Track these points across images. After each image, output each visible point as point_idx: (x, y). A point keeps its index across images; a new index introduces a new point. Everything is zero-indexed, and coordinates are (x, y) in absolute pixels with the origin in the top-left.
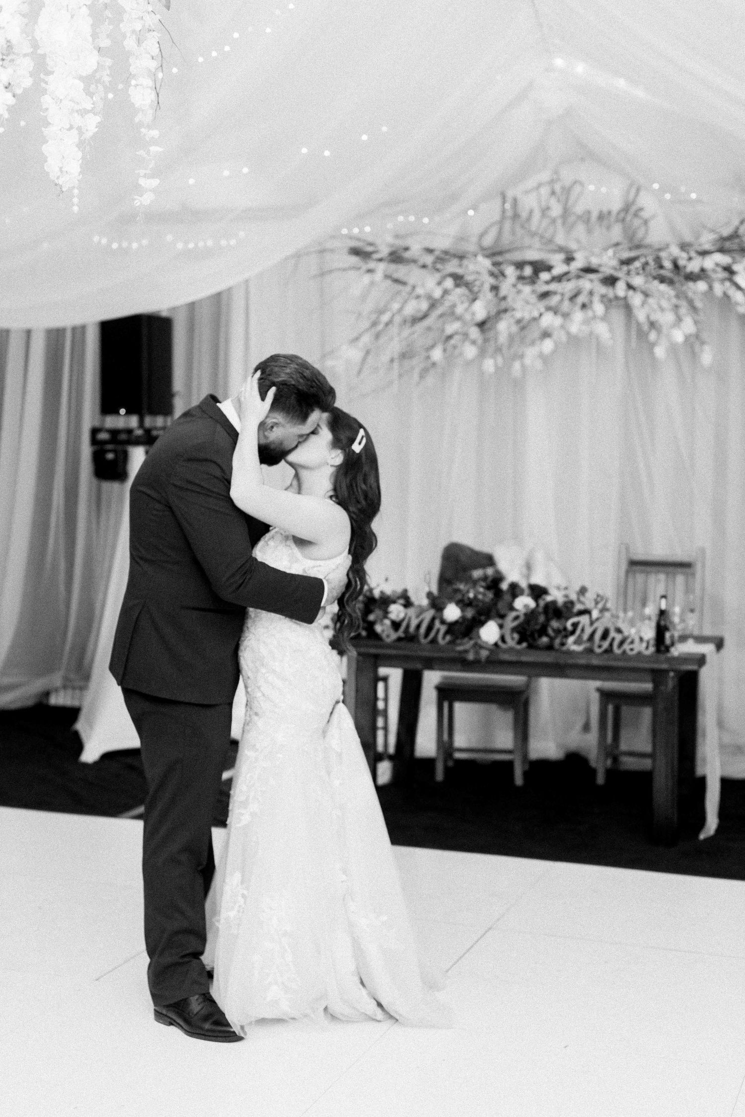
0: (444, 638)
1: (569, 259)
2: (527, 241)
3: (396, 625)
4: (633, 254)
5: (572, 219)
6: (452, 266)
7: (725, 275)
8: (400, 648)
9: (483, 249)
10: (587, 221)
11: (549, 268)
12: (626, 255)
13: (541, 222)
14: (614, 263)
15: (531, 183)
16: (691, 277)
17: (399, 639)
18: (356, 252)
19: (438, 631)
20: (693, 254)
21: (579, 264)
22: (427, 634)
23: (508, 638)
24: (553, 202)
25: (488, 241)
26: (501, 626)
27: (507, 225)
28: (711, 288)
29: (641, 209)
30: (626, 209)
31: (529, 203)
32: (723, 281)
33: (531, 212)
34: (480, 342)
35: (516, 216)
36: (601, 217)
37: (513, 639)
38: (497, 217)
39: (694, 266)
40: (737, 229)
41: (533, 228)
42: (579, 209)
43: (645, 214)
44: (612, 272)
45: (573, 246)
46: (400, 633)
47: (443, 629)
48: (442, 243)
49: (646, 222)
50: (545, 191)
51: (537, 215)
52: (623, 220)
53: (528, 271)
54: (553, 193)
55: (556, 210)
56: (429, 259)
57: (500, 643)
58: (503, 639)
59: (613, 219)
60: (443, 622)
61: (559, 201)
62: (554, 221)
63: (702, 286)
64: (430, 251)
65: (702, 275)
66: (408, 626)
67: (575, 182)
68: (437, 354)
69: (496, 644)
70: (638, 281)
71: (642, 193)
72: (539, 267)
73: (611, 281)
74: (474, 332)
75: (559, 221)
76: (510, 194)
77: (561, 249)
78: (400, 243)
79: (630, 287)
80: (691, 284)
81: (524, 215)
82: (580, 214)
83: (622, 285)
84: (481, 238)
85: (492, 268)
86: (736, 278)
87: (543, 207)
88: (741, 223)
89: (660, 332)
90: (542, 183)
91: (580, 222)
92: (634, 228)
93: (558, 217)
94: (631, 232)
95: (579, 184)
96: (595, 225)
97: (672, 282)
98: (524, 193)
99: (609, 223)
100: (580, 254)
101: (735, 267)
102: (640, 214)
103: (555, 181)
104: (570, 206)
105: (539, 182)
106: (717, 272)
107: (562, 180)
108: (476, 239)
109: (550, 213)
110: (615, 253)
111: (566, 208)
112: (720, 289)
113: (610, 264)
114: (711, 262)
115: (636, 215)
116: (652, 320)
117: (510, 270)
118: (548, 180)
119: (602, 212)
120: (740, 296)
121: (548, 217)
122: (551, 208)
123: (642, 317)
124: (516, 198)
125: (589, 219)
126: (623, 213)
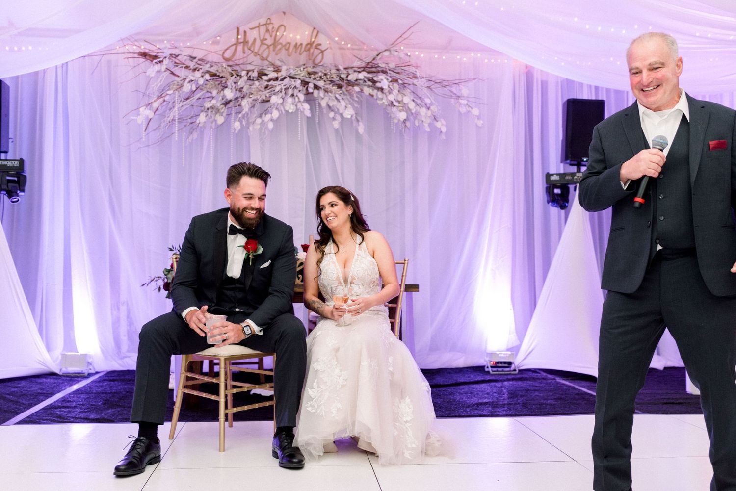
1: (278, 70)
2: (252, 58)
5: (279, 46)
6: (207, 68)
7: (370, 83)
9: (227, 60)
10: (287, 50)
11: (267, 74)
12: (310, 70)
13: (260, 46)
14: (304, 73)
15: (254, 24)
16: (350, 84)
18: (143, 55)
20: (350, 72)
21: (283, 73)
24: (267, 36)
25: (228, 55)
27: (240, 48)
28: (362, 90)
29: (320, 45)
30: (311, 44)
31: (252, 35)
32: (369, 86)
33: (255, 40)
34: (225, 114)
35: (245, 42)
36: (296, 47)
38: (233, 42)
39: (352, 77)
40: (374, 59)
41: (256, 51)
42: (283, 41)
43: (323, 48)
44: (304, 78)
45: (278, 63)
48: (199, 54)
49: (322, 52)
50: (263, 29)
51: (258, 42)
52: (309, 50)
53: (255, 74)
54: (268, 31)
55: (269, 41)
56: (190, 63)
59: (303, 49)
61: (271, 36)
62: (268, 47)
63: (357, 89)
64: (193, 58)
65: (356, 83)
67: (281, 26)
70: (321, 84)
71: (320, 35)
72: (261, 73)
73: (305, 83)
74: (222, 108)
75: (271, 48)
76: (242, 29)
77: (272, 64)
78: (175, 51)
79: (316, 87)
80: (350, 87)
81: (251, 42)
82: (284, 44)
83: (311, 85)
84: (224, 53)
85: (233, 72)
86: (378, 85)
87: (261, 38)
88: (378, 55)
89: (336, 112)
90: (261, 24)
91: (283, 49)
92: (315, 55)
93: (271, 45)
94: (313, 57)
95: (283, 27)
96: (292, 51)
97: (340, 87)
98: (251, 29)
99: (300, 51)
100: (284, 68)
101: (375, 79)
102: (319, 47)
103: (269, 24)
104: (277, 40)
105: (259, 23)
106: (365, 82)
107: (272, 24)
108: (221, 53)
109: (265, 42)
110: (304, 68)
111: (275, 40)
112: (367, 91)
113: (302, 75)
114: (362, 76)
115: (316, 48)
116: (331, 105)
117: (244, 73)
118: (265, 23)
119: (296, 44)
120: (380, 94)
121: (265, 44)
122: (266, 39)
123: (323, 103)
124: (245, 32)
125: (289, 47)
126: (309, 46)
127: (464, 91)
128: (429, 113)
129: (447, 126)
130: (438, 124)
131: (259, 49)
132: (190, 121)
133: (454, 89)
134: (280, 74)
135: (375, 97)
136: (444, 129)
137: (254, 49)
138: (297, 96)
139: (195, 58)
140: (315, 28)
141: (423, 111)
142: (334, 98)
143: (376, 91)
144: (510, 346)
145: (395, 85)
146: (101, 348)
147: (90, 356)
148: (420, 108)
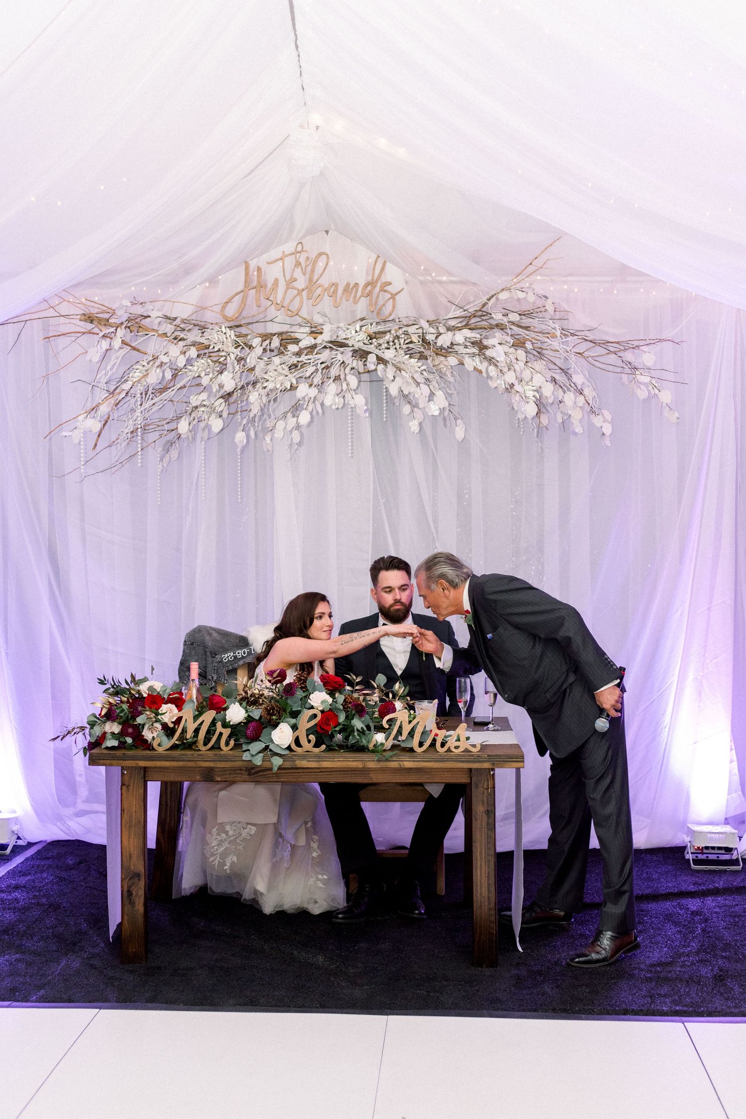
0: (227, 744)
2: (272, 312)
3: (169, 731)
4: (381, 328)
5: (319, 291)
6: (194, 336)
7: (476, 350)
8: (173, 759)
9: (226, 319)
10: (333, 295)
11: (296, 341)
12: (373, 329)
13: (286, 292)
14: (362, 336)
15: (275, 253)
16: (440, 352)
17: (174, 747)
18: (90, 319)
19: (221, 734)
20: (442, 329)
21: (326, 337)
22: (207, 740)
23: (303, 741)
24: (298, 273)
25: (231, 311)
26: (294, 728)
27: (251, 295)
28: (462, 364)
29: (389, 284)
30: (372, 283)
31: (273, 273)
32: (474, 356)
33: (276, 281)
34: (225, 414)
35: (261, 286)
36: (347, 289)
37: (309, 741)
38: (241, 287)
39: (445, 340)
40: (484, 305)
41: (279, 300)
42: (325, 281)
43: (393, 289)
44: (361, 345)
45: (318, 319)
46: (175, 740)
47: (227, 732)
48: (182, 311)
49: (393, 296)
50: (289, 262)
51: (282, 286)
52: (370, 294)
53: (276, 342)
54: (298, 264)
55: (301, 283)
56: (169, 328)
57: (294, 747)
58: (297, 741)
59: (359, 293)
60: (225, 725)
61: (304, 274)
62: (300, 292)
63: (452, 361)
64: (169, 319)
65: (451, 350)
66: (184, 731)
67: (321, 254)
68: (183, 426)
69: (289, 748)
70: (388, 355)
71: (388, 267)
72: (287, 339)
73: (362, 354)
74: (220, 405)
75: (305, 293)
76: (253, 264)
77: (308, 322)
78: (138, 310)
79: (380, 360)
80: (441, 359)
81: (270, 285)
82: (326, 286)
83: (372, 358)
84: (224, 308)
85: (237, 339)
86: (488, 353)
87: (288, 278)
88: (489, 300)
89: (414, 406)
90: (286, 254)
91: (326, 297)
92: (381, 302)
93: (303, 290)
94: (378, 307)
95: (324, 256)
96: (341, 298)
97: (422, 357)
98: (269, 263)
99: (355, 297)
100: (327, 329)
101: (485, 342)
102: (387, 288)
103: (299, 252)
104: (315, 279)
105: (283, 252)
106: (466, 347)
107: (306, 251)
108: (218, 309)
109: (295, 284)
110: (361, 327)
111: (311, 280)
112: (470, 364)
113: (358, 338)
114: (460, 337)
115: (382, 290)
116: (406, 393)
117: (256, 342)
118: (293, 250)
119: (348, 285)
120: (492, 370)
121: (294, 288)
122: (296, 280)
123: (394, 390)
124: (259, 269)
125: (335, 292)
126: (369, 288)
127: (647, 358)
128: (581, 400)
129: (612, 422)
130: (597, 421)
131: (284, 298)
132: (166, 427)
133: (629, 356)
134: (320, 339)
135: (484, 374)
136: (607, 429)
137: (276, 298)
138: (345, 379)
139: (175, 319)
140: (378, 257)
141: (569, 398)
142: (410, 381)
143: (485, 364)
144: (732, 813)
145: (521, 353)
146: (32, 806)
147: (16, 820)
148: (564, 392)
